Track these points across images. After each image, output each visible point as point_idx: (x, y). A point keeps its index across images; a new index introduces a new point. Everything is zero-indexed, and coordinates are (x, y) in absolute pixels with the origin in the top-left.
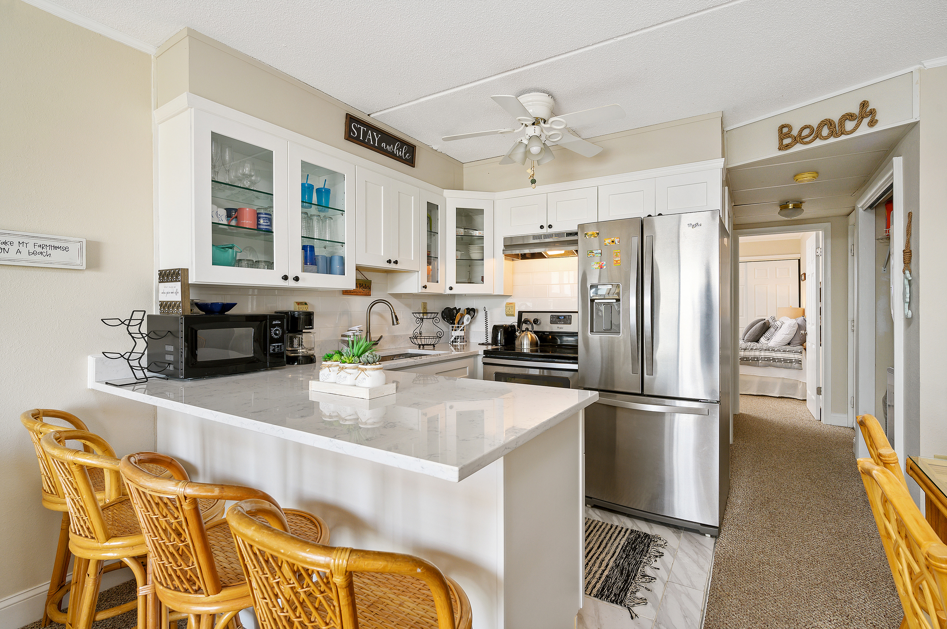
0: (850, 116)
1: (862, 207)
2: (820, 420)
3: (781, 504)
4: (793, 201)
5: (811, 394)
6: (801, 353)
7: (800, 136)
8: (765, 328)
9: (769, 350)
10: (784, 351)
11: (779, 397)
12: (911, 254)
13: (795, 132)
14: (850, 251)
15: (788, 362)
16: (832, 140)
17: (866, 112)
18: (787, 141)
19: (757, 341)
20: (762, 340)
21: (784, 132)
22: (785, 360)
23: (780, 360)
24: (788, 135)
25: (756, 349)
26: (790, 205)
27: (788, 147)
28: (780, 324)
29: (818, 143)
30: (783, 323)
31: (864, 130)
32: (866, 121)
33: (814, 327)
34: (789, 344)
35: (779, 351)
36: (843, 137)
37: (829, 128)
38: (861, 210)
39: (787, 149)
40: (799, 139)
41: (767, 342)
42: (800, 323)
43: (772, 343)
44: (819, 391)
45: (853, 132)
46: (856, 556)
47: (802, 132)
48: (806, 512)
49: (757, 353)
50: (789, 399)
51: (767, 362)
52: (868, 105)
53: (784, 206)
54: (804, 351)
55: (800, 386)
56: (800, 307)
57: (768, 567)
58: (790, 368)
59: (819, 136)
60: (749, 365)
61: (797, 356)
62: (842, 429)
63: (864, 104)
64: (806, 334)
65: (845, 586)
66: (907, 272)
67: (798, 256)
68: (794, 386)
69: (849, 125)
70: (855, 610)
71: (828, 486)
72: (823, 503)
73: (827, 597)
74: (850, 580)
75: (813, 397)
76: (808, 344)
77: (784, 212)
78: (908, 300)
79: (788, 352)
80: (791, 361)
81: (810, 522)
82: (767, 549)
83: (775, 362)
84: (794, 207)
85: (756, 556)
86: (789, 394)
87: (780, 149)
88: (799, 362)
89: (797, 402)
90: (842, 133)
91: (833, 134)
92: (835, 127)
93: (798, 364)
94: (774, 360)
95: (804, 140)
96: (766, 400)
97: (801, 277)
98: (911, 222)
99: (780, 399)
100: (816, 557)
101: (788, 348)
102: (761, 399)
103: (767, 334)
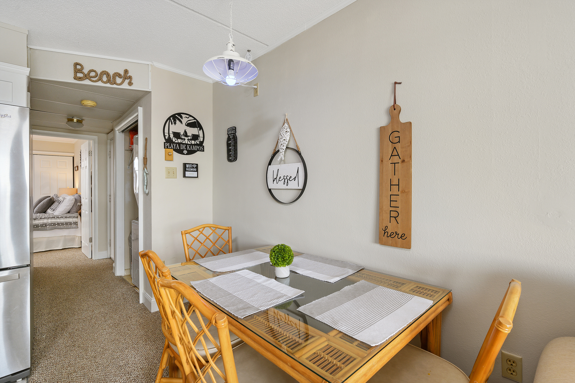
0: (118, 75)
1: (118, 130)
2: (92, 258)
3: (77, 323)
4: (77, 116)
5: (85, 243)
6: (77, 217)
7: (89, 75)
8: (50, 202)
9: (54, 218)
10: (66, 217)
11: (62, 249)
12: (147, 160)
13: (86, 71)
14: (108, 155)
15: (69, 224)
16: (108, 85)
17: (126, 76)
18: (80, 75)
19: (45, 212)
20: (49, 211)
21: (78, 68)
22: (67, 224)
23: (62, 224)
24: (80, 71)
25: (44, 218)
26: (75, 119)
27: (80, 79)
28: (62, 199)
29: (100, 84)
30: (64, 199)
31: (125, 86)
32: (127, 81)
33: (87, 201)
34: (69, 212)
35: (62, 217)
36: (115, 86)
37: (107, 77)
38: (117, 131)
39: (80, 80)
40: (87, 76)
41: (52, 212)
42: (76, 198)
43: (57, 213)
44: (91, 240)
45: (120, 85)
46: (126, 333)
47: (90, 73)
48: (93, 321)
49: (45, 221)
50: (69, 249)
51: (53, 226)
52: (128, 73)
53: (70, 120)
54: (79, 216)
55: (77, 239)
56: (74, 187)
57: (74, 374)
58: (70, 228)
59: (100, 79)
60: (39, 230)
61: (75, 220)
62: (105, 260)
63: (126, 71)
64: (81, 205)
65: (124, 356)
66: (145, 169)
67: (73, 155)
68: (73, 239)
69: (119, 80)
70: (131, 367)
71: (104, 298)
72: (102, 310)
73: (115, 369)
74: (126, 350)
75: (86, 244)
76: (83, 211)
77: (70, 123)
78: (146, 184)
79: (68, 217)
80: (71, 224)
81: (97, 326)
82: (72, 362)
83: (59, 226)
84: (77, 122)
85: (64, 372)
86: (69, 246)
87: (75, 79)
88: (76, 223)
89: (75, 250)
90: (115, 83)
91: (109, 81)
92: (110, 78)
93: (75, 225)
94: (58, 224)
95: (91, 79)
96: (53, 253)
97: (75, 168)
98: (147, 143)
99: (63, 251)
100: (105, 348)
101: (68, 215)
102: (49, 253)
103: (53, 207)
